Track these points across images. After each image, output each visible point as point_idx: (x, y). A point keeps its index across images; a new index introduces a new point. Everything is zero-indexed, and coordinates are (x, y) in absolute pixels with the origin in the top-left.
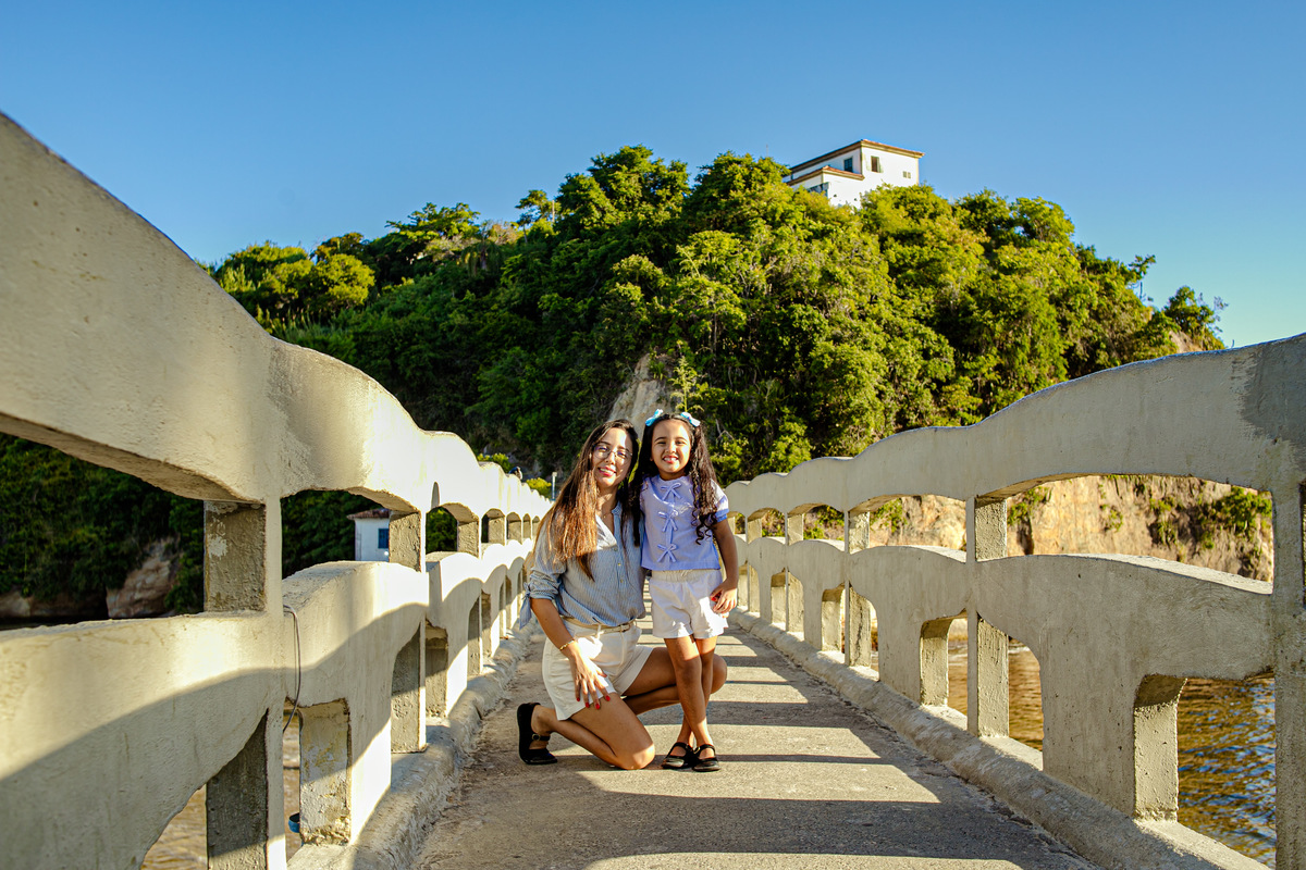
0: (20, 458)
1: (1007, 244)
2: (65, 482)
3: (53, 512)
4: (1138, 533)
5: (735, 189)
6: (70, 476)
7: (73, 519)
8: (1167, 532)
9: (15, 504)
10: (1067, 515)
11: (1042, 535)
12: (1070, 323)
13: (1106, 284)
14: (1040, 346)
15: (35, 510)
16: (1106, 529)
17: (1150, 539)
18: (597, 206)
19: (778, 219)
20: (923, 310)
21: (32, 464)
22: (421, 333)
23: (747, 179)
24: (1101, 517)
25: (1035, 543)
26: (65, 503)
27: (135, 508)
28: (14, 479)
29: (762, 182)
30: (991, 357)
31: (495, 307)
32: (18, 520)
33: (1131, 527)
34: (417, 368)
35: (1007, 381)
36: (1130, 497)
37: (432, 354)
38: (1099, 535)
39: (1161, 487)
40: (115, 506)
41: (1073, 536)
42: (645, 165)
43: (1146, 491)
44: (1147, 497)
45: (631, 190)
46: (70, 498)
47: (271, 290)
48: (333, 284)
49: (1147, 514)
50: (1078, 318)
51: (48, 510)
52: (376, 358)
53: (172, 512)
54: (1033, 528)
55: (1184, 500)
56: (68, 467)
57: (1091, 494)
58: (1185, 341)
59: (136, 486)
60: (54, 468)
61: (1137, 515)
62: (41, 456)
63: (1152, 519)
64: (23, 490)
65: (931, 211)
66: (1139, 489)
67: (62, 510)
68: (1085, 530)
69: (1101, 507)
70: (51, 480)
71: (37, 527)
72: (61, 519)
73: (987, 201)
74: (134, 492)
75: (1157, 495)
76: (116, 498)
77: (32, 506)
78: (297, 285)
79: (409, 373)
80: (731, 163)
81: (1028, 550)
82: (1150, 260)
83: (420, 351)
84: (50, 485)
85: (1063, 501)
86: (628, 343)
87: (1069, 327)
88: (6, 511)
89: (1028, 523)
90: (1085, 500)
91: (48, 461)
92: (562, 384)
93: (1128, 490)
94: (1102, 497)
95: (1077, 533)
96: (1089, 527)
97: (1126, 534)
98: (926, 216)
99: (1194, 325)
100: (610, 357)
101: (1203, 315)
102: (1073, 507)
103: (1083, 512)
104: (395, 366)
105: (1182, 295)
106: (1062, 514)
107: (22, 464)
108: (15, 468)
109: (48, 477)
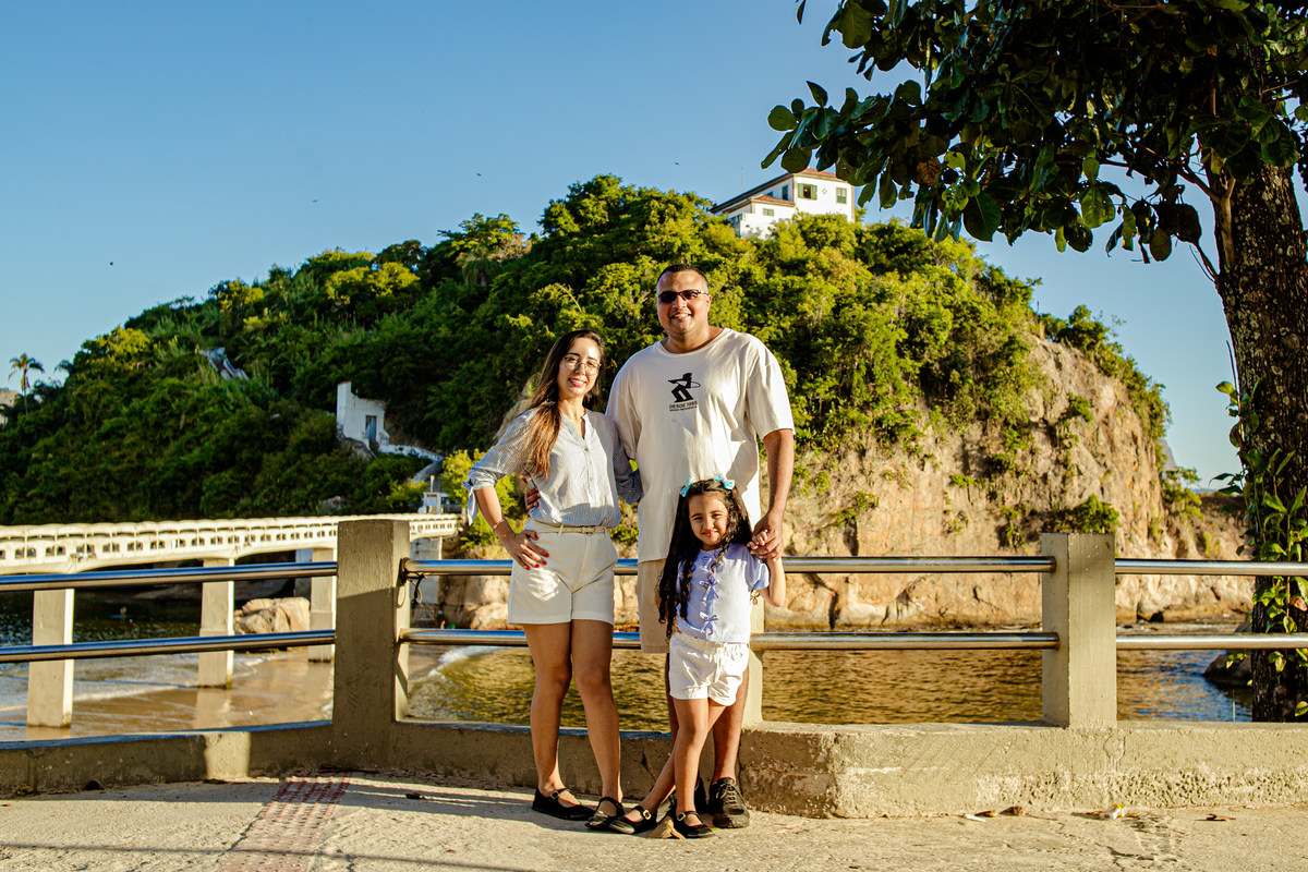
0: (97, 446)
1: (892, 271)
2: (132, 469)
3: (119, 495)
4: (985, 536)
5: (650, 223)
6: (136, 463)
7: (135, 501)
8: (1014, 536)
9: (87, 487)
10: (902, 519)
11: (869, 538)
12: (928, 345)
13: (973, 308)
14: (877, 369)
15: (104, 492)
16: (949, 532)
17: (997, 542)
18: (564, 230)
19: (675, 250)
20: (778, 336)
21: (106, 452)
22: (404, 346)
23: (661, 213)
24: (943, 521)
25: (860, 543)
26: (130, 487)
27: (179, 493)
28: (90, 465)
29: (675, 218)
30: (828, 378)
31: (473, 322)
32: (88, 501)
33: (979, 531)
34: (398, 377)
35: (849, 399)
36: (983, 503)
37: (411, 366)
38: (940, 538)
39: (1016, 495)
40: (164, 491)
41: (906, 537)
42: (612, 192)
43: (999, 498)
44: (1000, 503)
45: (596, 216)
46: (135, 483)
47: (327, 295)
48: (380, 290)
49: (997, 518)
50: (936, 340)
51: (114, 492)
52: (364, 368)
53: (203, 498)
54: (858, 530)
55: (1041, 505)
56: (135, 454)
57: (933, 501)
58: (1076, 356)
59: (181, 474)
60: (123, 456)
61: (986, 520)
62: (114, 445)
63: (1003, 522)
64: (95, 475)
65: (831, 239)
66: (992, 496)
67: (127, 493)
68: (923, 532)
69: (945, 512)
70: (120, 467)
71: (105, 508)
72: (125, 501)
73: (894, 227)
74: (179, 479)
75: (1010, 502)
76: (164, 485)
77: (102, 489)
78: (350, 292)
79: (390, 381)
80: (652, 197)
81: (854, 550)
82: (1038, 281)
83: (400, 363)
84: (119, 471)
85: (899, 506)
86: (517, 366)
87: (926, 348)
88: (79, 492)
89: (855, 526)
90: (928, 505)
91: (119, 449)
92: (470, 400)
93: (980, 497)
94: (947, 503)
95: (912, 536)
96: (928, 530)
97: (972, 536)
98: (828, 243)
99: (1088, 341)
100: (503, 378)
101: (1096, 331)
102: (911, 512)
103: (922, 516)
104: (379, 375)
105: (1079, 313)
106: (896, 520)
107: (99, 452)
108: (92, 456)
109: (118, 463)
